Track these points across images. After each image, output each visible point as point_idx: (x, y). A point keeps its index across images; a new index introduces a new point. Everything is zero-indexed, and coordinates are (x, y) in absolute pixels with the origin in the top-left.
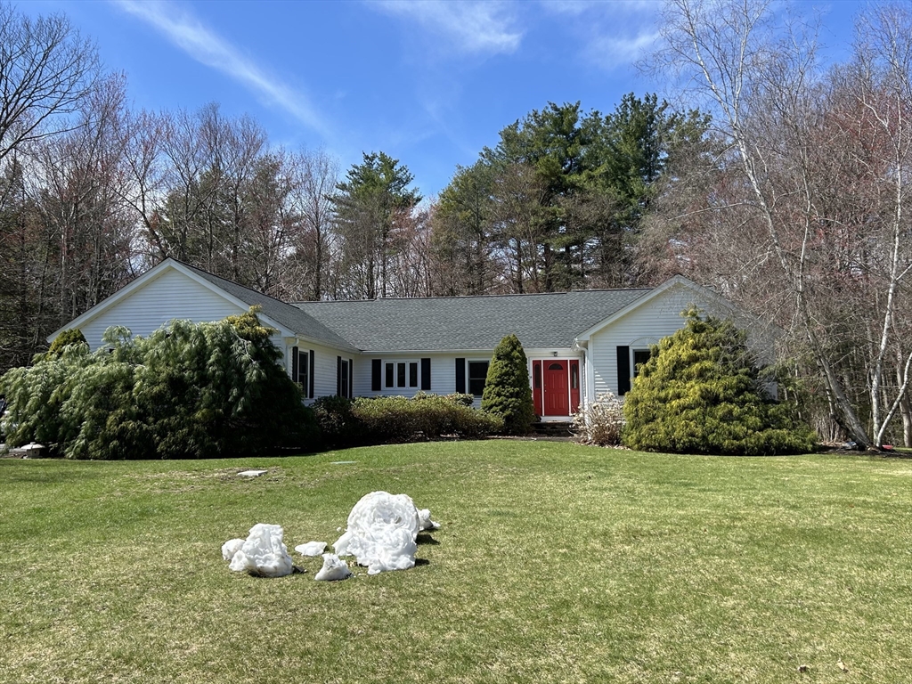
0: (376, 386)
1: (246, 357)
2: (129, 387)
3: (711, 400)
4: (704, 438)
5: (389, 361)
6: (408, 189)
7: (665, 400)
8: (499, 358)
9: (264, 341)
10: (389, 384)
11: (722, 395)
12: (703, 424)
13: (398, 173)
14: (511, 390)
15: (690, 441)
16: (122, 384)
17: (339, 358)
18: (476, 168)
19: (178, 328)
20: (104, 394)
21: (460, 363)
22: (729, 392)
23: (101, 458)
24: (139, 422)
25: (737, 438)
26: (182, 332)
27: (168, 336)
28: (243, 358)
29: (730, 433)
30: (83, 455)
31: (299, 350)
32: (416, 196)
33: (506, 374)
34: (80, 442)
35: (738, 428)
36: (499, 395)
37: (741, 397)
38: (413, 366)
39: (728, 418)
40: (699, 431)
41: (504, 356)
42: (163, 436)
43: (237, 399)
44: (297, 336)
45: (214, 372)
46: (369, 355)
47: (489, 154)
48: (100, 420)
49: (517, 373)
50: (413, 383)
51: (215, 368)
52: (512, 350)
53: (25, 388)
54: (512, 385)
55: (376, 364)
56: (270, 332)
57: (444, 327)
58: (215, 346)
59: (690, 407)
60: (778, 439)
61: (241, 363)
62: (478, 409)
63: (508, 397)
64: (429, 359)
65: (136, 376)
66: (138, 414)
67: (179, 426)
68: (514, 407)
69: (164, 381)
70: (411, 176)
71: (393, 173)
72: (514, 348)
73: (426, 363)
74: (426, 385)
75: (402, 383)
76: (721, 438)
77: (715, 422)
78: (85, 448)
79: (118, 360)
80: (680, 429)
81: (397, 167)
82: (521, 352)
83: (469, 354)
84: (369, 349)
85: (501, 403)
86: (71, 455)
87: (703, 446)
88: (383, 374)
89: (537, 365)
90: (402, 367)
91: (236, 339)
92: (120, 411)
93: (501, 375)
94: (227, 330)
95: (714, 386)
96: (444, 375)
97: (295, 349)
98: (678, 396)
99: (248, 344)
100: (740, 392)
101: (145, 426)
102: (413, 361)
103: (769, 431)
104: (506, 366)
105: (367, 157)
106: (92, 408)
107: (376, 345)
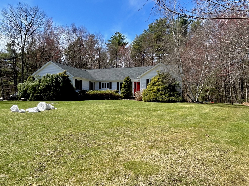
0: (100, 88)
1: (61, 81)
2: (39, 87)
3: (159, 90)
4: (156, 99)
5: (103, 83)
6: (125, 41)
7: (150, 91)
8: (124, 82)
9: (67, 78)
10: (103, 88)
11: (161, 90)
12: (156, 96)
13: (122, 37)
14: (126, 89)
15: (153, 100)
16: (38, 87)
17: (90, 82)
18: (143, 35)
19: (47, 75)
20: (34, 88)
21: (118, 83)
22: (162, 89)
23: (34, 101)
24: (40, 94)
25: (163, 99)
26: (48, 76)
27: (45, 77)
28: (60, 81)
29: (161, 98)
30: (31, 100)
31: (77, 80)
32: (127, 42)
33: (126, 85)
34: (30, 98)
35: (164, 97)
36: (124, 90)
37: (165, 90)
38: (108, 84)
39: (161, 95)
40: (155, 97)
41: (126, 81)
42: (45, 97)
43: (58, 90)
44: (75, 77)
45: (54, 84)
46: (98, 81)
47: (146, 31)
48: (33, 93)
49: (128, 85)
50: (108, 88)
51: (54, 83)
52: (128, 80)
53: (21, 87)
54: (127, 88)
55: (100, 83)
56: (68, 76)
57: (116, 75)
58: (54, 79)
59: (154, 92)
60: (171, 99)
61: (60, 82)
62: (120, 94)
63: (126, 91)
64: (111, 82)
65: (40, 85)
66: (40, 92)
67: (48, 95)
68: (127, 93)
69: (45, 86)
70: (126, 38)
71: (121, 37)
72: (128, 79)
73: (111, 83)
74: (111, 88)
75: (105, 88)
76: (160, 99)
77: (159, 95)
78: (31, 99)
79: (38, 82)
80: (152, 96)
81: (122, 36)
82: (130, 80)
83: (120, 81)
84: (98, 80)
85: (124, 92)
86: (28, 100)
87: (156, 101)
88: (101, 85)
89: (135, 83)
90: (105, 84)
91: (59, 77)
92: (37, 92)
93: (125, 85)
94: (57, 76)
95: (160, 88)
96: (114, 86)
97: (76, 80)
98: (153, 90)
99: (61, 78)
100: (165, 89)
101: (41, 95)
102: (108, 82)
103: (170, 97)
104: (126, 83)
105: (115, 33)
106: (32, 91)
107: (100, 79)
